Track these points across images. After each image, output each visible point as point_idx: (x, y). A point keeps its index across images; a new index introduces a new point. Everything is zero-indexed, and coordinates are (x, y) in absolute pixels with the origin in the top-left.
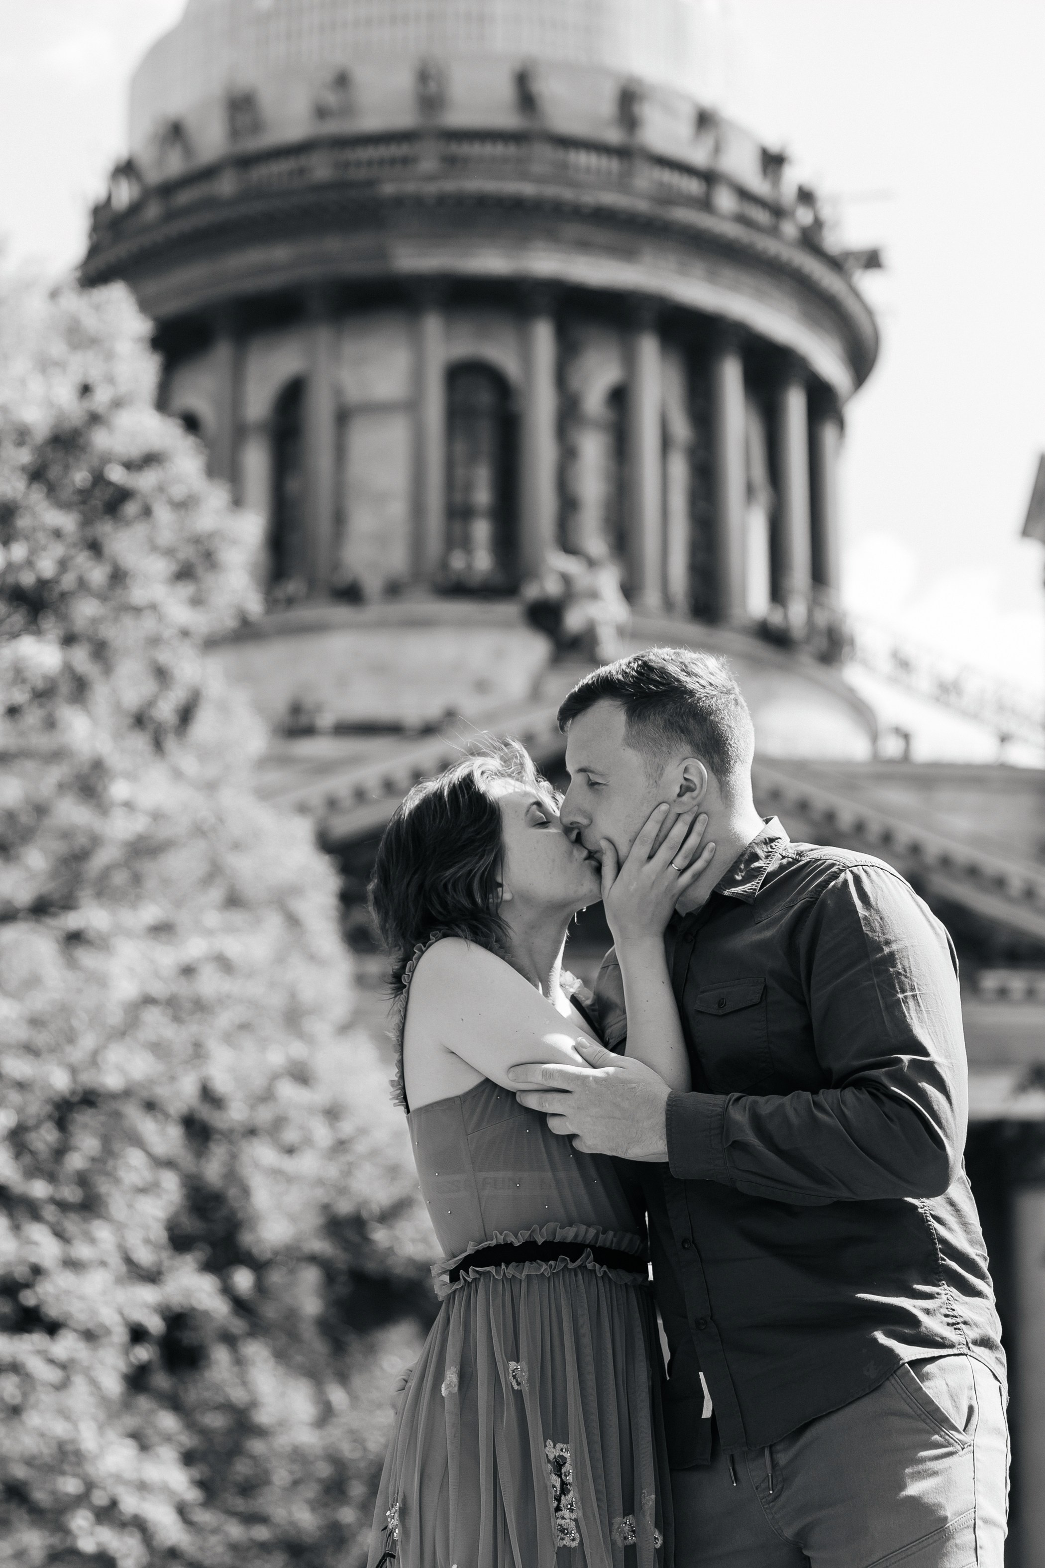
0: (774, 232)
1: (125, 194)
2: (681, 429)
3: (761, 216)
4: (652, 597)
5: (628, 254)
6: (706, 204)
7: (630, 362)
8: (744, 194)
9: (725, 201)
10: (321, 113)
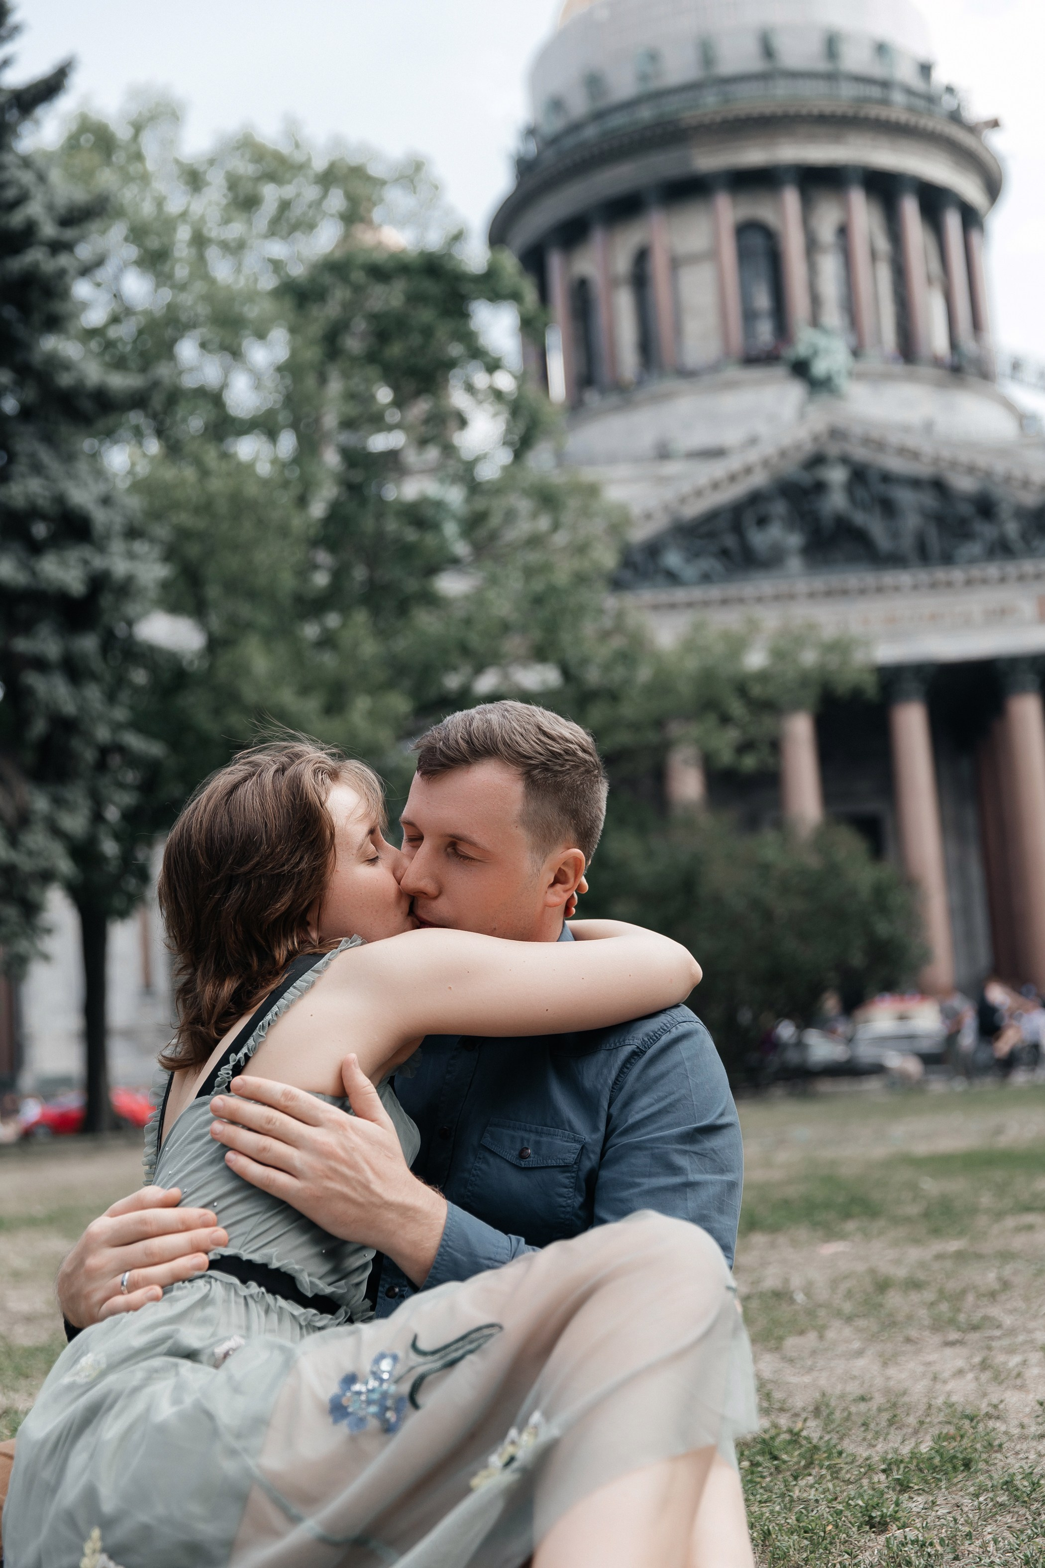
0: (930, 114)
1: (532, 148)
2: (883, 245)
3: (921, 104)
4: (871, 351)
5: (837, 139)
6: (885, 102)
7: (846, 208)
8: (909, 92)
9: (898, 97)
10: (643, 77)
